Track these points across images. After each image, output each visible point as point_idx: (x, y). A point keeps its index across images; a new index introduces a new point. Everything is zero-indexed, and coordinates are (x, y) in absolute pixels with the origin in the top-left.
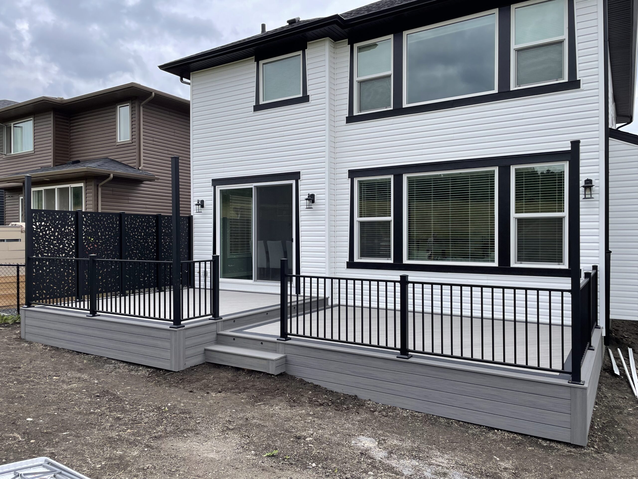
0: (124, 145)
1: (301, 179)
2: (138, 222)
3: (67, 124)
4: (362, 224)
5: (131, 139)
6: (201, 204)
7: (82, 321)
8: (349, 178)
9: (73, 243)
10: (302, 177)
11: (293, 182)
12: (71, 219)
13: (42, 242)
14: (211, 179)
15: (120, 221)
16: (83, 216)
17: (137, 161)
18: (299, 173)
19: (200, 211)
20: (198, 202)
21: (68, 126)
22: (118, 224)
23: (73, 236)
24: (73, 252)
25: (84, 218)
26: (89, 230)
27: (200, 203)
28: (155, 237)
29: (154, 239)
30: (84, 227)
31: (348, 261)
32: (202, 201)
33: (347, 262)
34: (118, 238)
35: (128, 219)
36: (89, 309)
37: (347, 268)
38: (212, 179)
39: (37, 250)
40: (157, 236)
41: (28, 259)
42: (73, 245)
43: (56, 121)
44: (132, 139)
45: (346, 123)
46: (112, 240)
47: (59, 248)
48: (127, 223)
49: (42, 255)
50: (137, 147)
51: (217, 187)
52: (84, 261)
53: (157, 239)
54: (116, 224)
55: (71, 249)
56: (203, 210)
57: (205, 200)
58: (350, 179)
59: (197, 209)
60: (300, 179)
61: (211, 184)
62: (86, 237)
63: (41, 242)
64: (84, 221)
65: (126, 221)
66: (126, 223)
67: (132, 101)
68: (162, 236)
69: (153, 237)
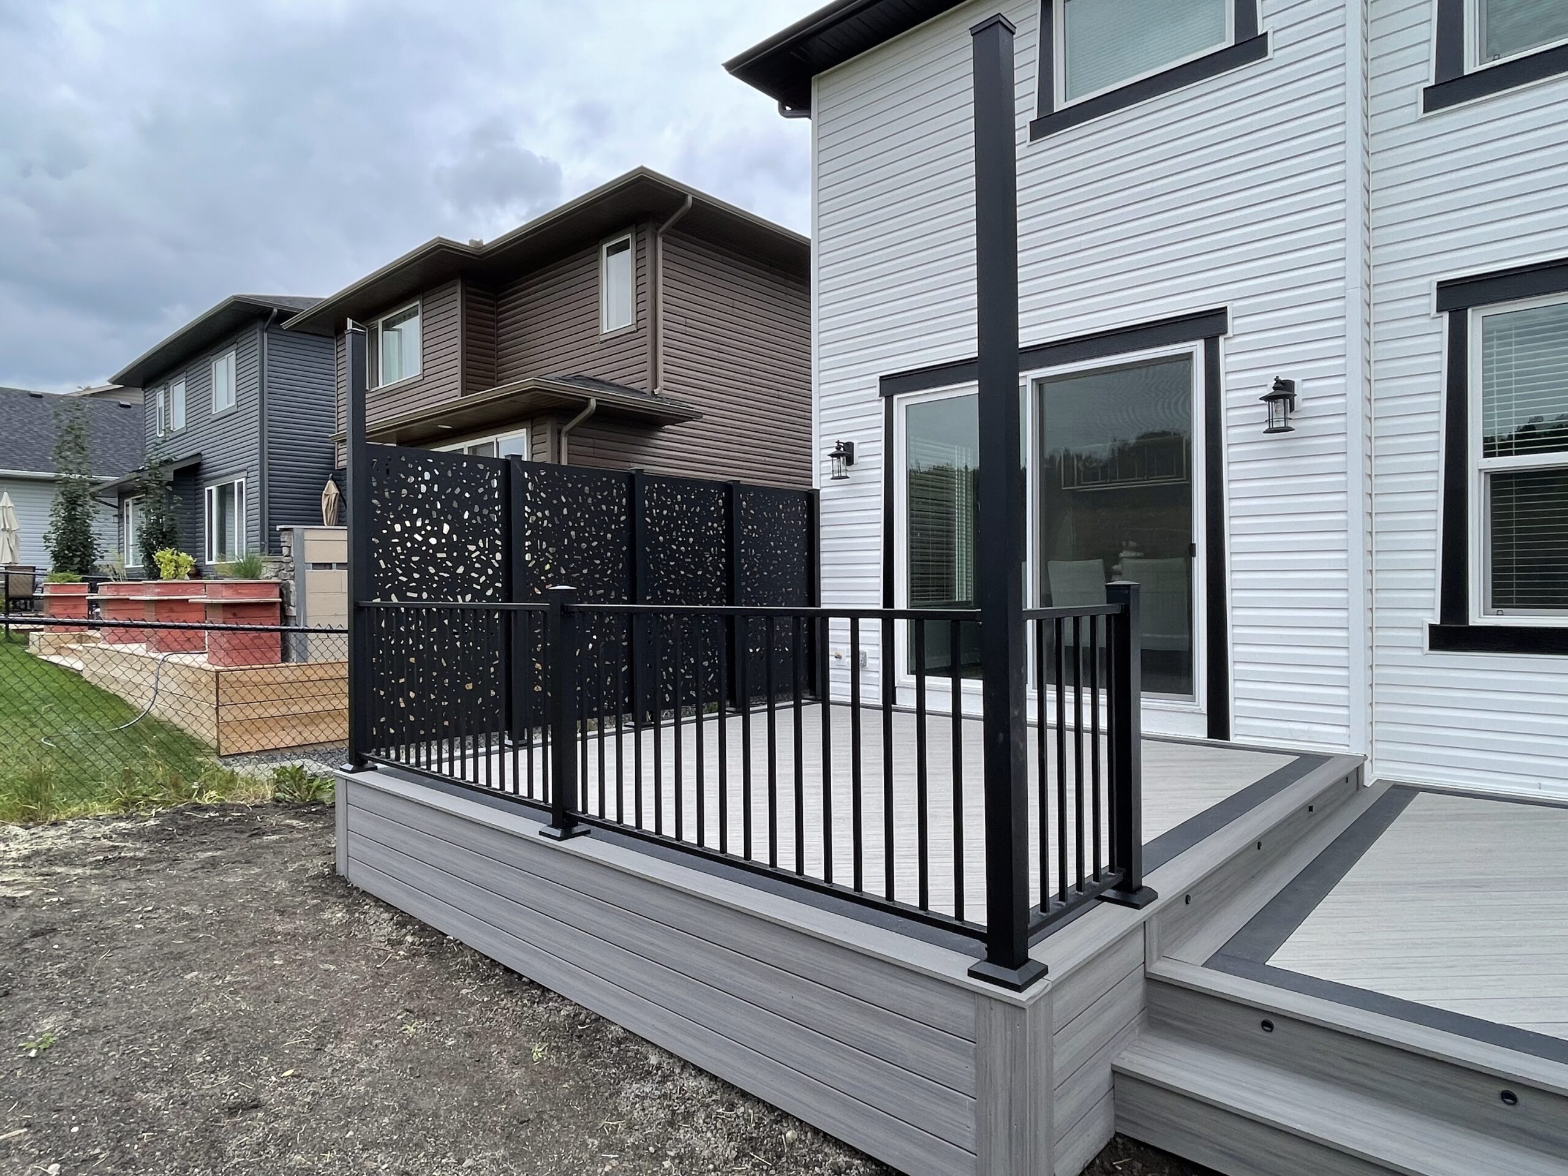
0: (620, 339)
1: (1230, 333)
2: (677, 503)
3: (492, 309)
4: (1499, 481)
5: (635, 322)
6: (845, 453)
7: (523, 853)
8: (1439, 310)
9: (497, 561)
10: (1233, 325)
11: (1198, 348)
12: (489, 482)
13: (402, 554)
14: (877, 377)
15: (631, 495)
16: (526, 475)
17: (648, 374)
18: (1222, 312)
19: (843, 474)
20: (838, 448)
21: (492, 313)
22: (623, 507)
23: (497, 537)
24: (496, 589)
25: (528, 481)
26: (542, 519)
27: (842, 449)
28: (723, 550)
29: (720, 553)
30: (526, 508)
31: (1437, 621)
32: (849, 446)
33: (1432, 627)
34: (624, 548)
35: (651, 491)
36: (550, 801)
37: (1433, 647)
38: (881, 377)
39: (386, 580)
40: (730, 545)
41: (358, 610)
42: (497, 565)
43: (468, 300)
44: (638, 321)
45: (1425, 111)
46: (609, 554)
47: (454, 575)
48: (650, 504)
49: (402, 596)
50: (649, 339)
51: (896, 397)
52: (530, 612)
53: (729, 555)
54: (620, 505)
55: (492, 579)
56: (853, 474)
57: (855, 442)
58: (1446, 316)
59: (836, 469)
60: (1225, 332)
61: (877, 390)
62: (534, 544)
63: (398, 555)
64: (530, 492)
65: (646, 497)
66: (646, 502)
67: (637, 226)
68: (743, 547)
69: (719, 550)
